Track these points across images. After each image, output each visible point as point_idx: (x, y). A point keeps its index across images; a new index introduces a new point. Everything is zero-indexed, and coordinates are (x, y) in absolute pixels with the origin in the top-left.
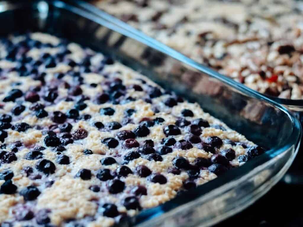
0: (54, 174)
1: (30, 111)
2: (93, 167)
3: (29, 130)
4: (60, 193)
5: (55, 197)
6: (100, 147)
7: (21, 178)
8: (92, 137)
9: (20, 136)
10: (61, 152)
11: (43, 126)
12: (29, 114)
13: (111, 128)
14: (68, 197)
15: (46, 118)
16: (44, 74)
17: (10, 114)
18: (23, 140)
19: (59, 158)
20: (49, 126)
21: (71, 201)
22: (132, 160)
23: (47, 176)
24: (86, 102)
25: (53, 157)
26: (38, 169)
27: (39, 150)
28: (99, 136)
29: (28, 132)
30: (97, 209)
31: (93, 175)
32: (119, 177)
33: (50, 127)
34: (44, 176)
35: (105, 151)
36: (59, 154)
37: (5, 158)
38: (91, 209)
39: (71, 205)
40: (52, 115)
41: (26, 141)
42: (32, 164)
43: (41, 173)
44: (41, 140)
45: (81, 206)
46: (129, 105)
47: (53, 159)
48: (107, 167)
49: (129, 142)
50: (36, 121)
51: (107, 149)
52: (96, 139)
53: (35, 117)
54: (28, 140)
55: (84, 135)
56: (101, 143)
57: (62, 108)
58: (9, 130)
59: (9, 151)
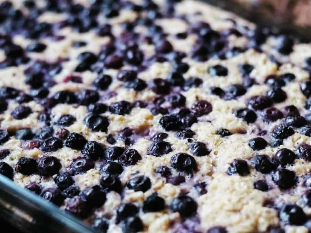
0: (199, 172)
1: (120, 83)
2: (244, 155)
3: (134, 111)
4: (226, 202)
5: (221, 208)
6: (236, 123)
7: (163, 185)
8: (219, 110)
9: (126, 121)
10: (192, 137)
11: (146, 102)
12: (121, 86)
13: (234, 93)
14: (239, 206)
15: (146, 90)
16: (109, 27)
17: (94, 88)
18: (132, 126)
19: (193, 147)
20: (153, 99)
21: (243, 211)
22: (286, 137)
23: (192, 177)
24: (184, 60)
25: (186, 147)
26: (176, 169)
27: (161, 138)
28: (228, 108)
29: (134, 114)
30: (278, 216)
31: (251, 167)
32: (283, 166)
33: (155, 102)
34: (187, 178)
35: (245, 128)
36: (190, 141)
37: (126, 159)
38: (273, 218)
39: (248, 217)
40: (152, 85)
41: (137, 127)
42: (166, 162)
43: (182, 174)
44: (155, 123)
45: (260, 216)
46: (240, 59)
47: (187, 150)
48: (261, 152)
49: (271, 113)
50: (136, 96)
51: (247, 125)
52: (227, 112)
53: (132, 90)
54: (139, 125)
55: (208, 109)
56: (236, 118)
57: (160, 74)
58: (107, 114)
59: (123, 146)
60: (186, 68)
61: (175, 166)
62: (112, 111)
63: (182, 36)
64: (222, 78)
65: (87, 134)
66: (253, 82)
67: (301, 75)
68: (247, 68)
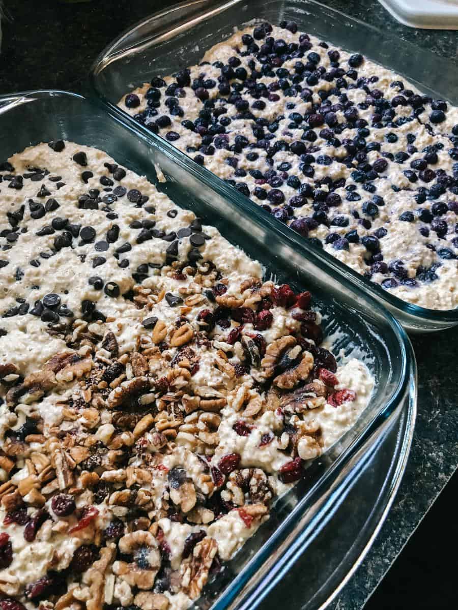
1: (322, 139)
3: (332, 163)
7: (357, 226)
9: (328, 170)
11: (341, 158)
12: (323, 142)
15: (341, 147)
19: (375, 198)
20: (346, 156)
24: (367, 127)
27: (353, 189)
29: (333, 166)
31: (416, 217)
34: (373, 223)
35: (410, 186)
36: (373, 194)
42: (357, 207)
43: (369, 218)
47: (372, 200)
49: (428, 174)
50: (334, 151)
51: (411, 184)
53: (331, 146)
56: (404, 177)
57: (350, 136)
58: (314, 164)
59: (328, 190)
60: (368, 133)
61: (365, 211)
62: (318, 162)
63: (364, 106)
64: (392, 145)
65: (301, 178)
66: (414, 150)
67: (448, 145)
68: (411, 138)
